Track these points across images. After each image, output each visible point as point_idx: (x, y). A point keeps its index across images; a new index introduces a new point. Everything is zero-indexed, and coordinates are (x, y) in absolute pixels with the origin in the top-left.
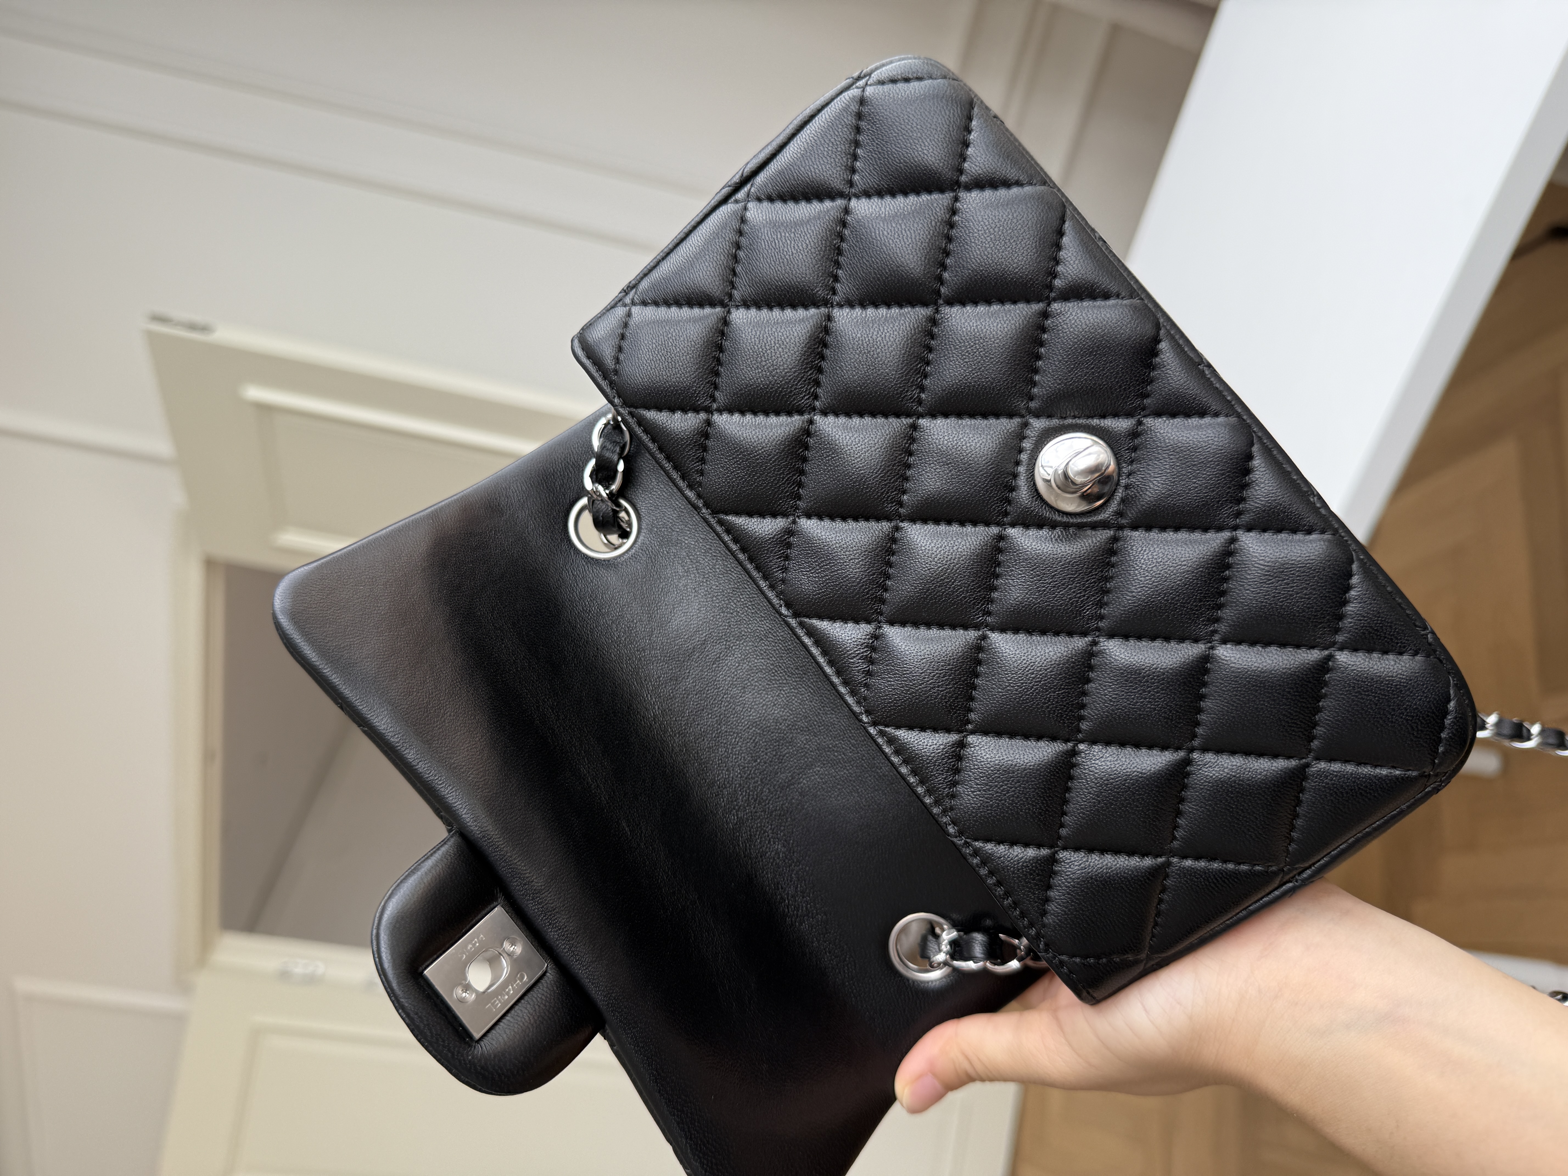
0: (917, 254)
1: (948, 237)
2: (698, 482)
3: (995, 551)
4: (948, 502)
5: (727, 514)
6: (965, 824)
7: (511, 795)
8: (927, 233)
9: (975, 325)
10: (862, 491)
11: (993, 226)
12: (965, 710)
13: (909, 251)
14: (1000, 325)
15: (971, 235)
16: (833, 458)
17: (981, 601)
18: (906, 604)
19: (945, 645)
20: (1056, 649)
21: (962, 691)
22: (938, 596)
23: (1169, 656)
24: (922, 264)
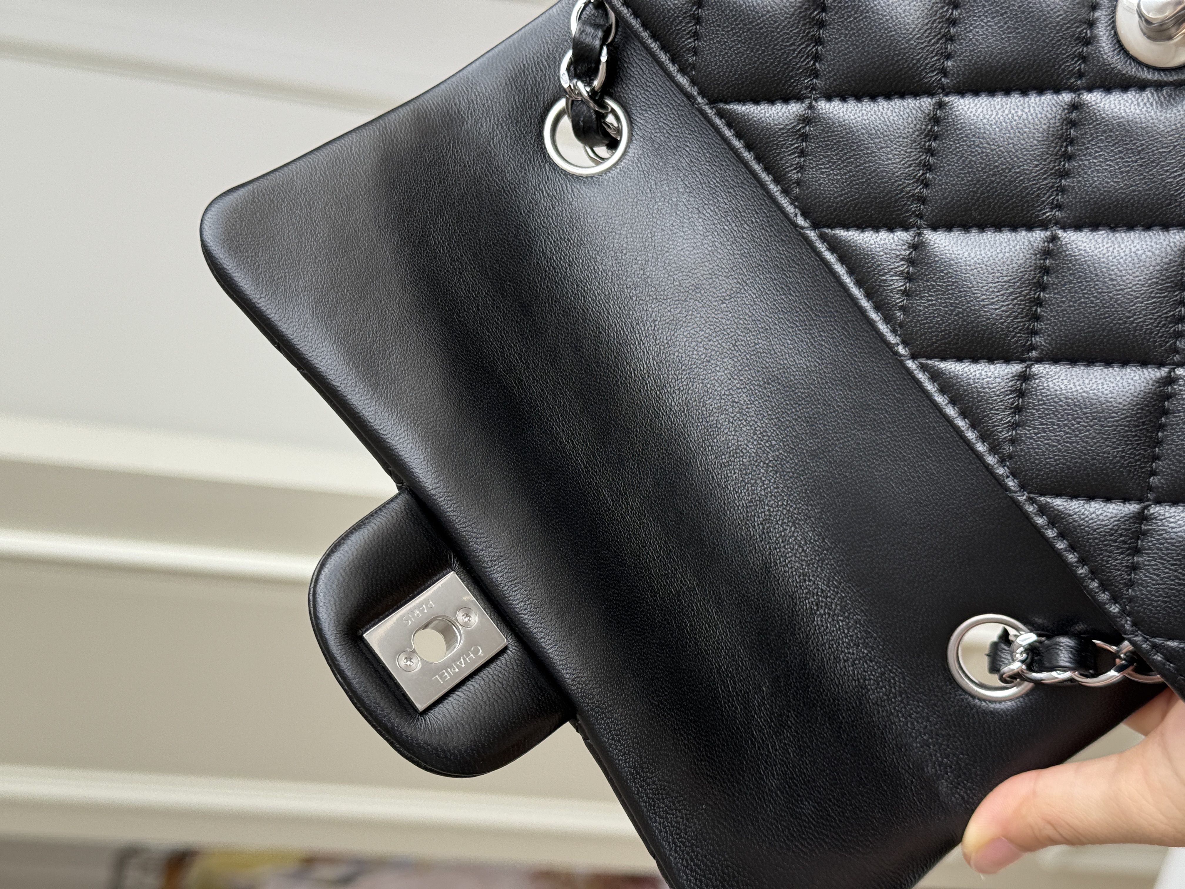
2: (690, 64)
3: (1066, 125)
4: (1003, 64)
5: (727, 102)
6: (1026, 475)
7: (466, 450)
10: (893, 59)
12: (1028, 333)
16: (855, 18)
17: (1048, 191)
18: (951, 201)
19: (1001, 250)
20: (1144, 246)
21: (1023, 309)
22: (991, 189)
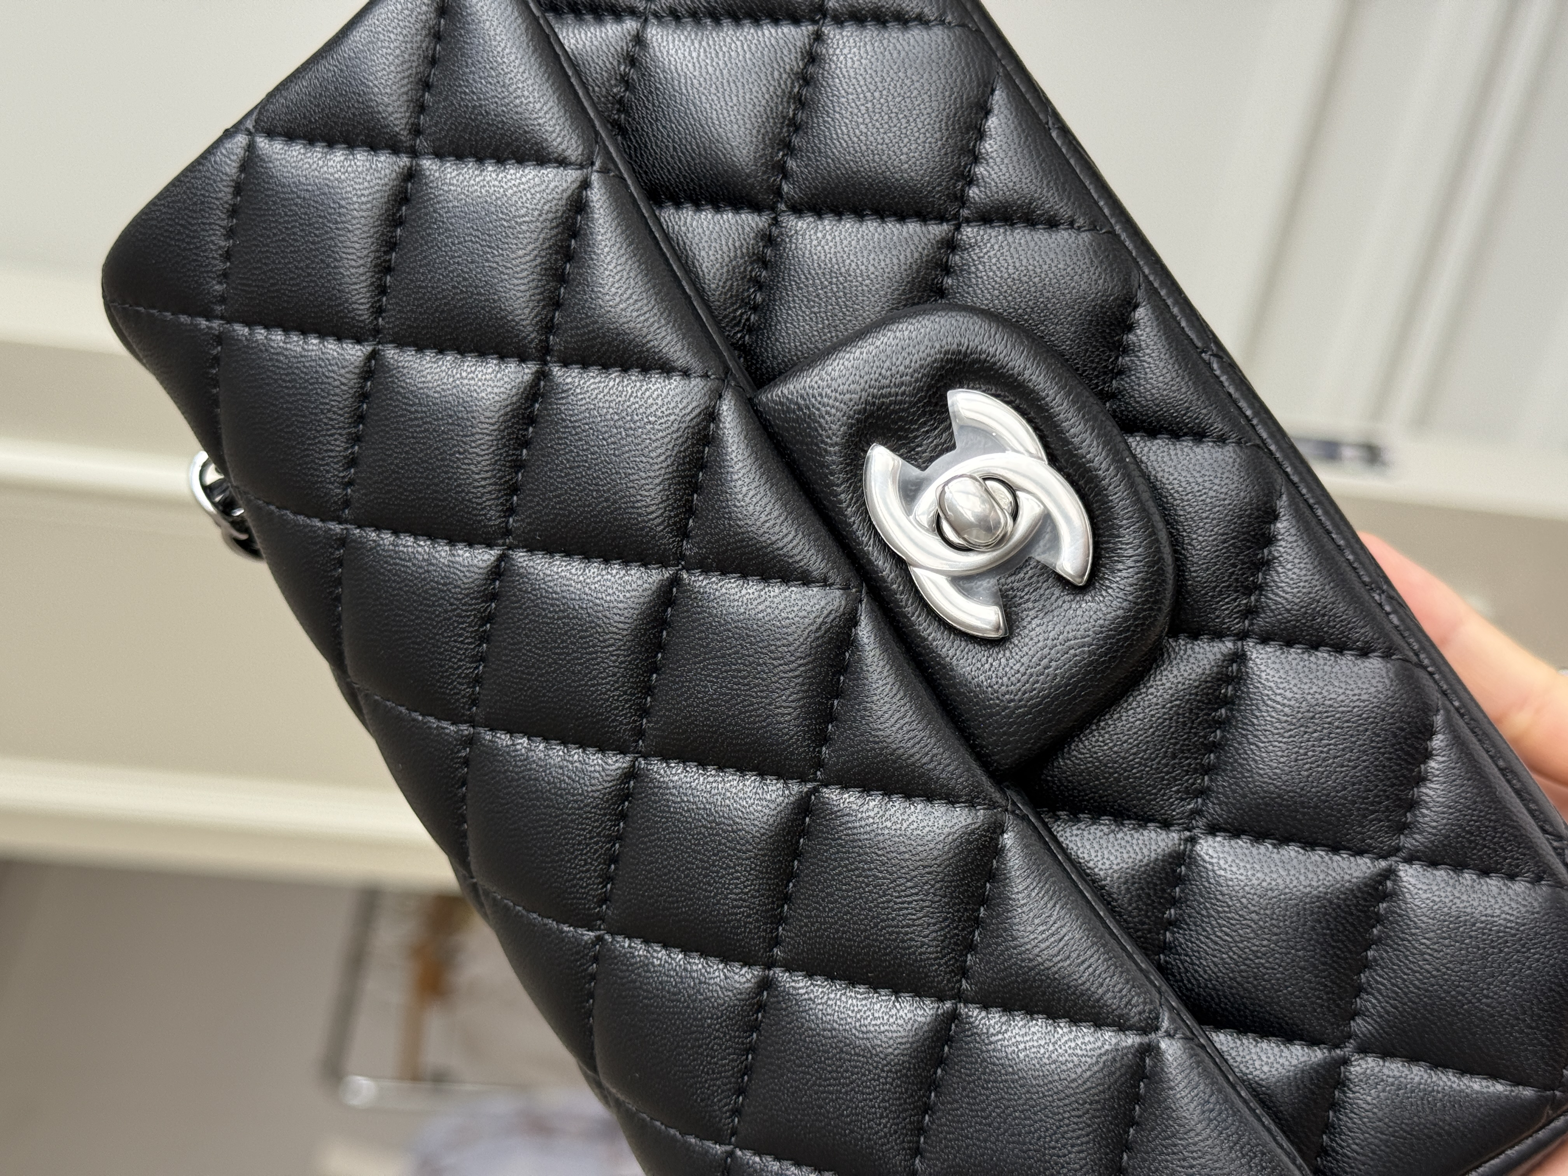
0: (745, 123)
1: (800, 100)
8: (764, 90)
9: (833, 250)
11: (872, 87)
13: (732, 118)
14: (872, 256)
15: (835, 99)
23: (1117, 847)
24: (751, 142)
